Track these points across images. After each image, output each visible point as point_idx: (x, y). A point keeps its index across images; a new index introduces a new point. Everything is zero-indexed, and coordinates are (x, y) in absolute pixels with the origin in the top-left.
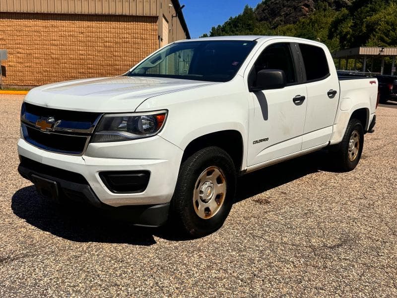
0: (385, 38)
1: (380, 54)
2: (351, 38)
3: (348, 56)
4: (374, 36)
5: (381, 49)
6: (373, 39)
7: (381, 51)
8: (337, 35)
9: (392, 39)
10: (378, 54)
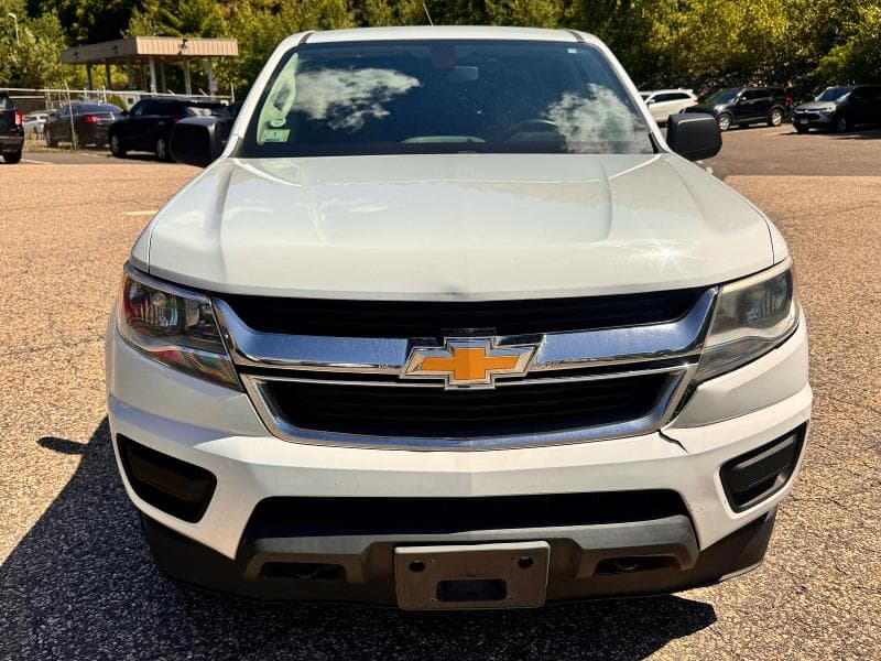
0: (171, 16)
1: (180, 53)
2: (86, 15)
3: (107, 59)
4: (143, 11)
5: (181, 42)
6: (141, 19)
7: (183, 46)
8: (50, 10)
9: (186, 20)
10: (176, 52)
